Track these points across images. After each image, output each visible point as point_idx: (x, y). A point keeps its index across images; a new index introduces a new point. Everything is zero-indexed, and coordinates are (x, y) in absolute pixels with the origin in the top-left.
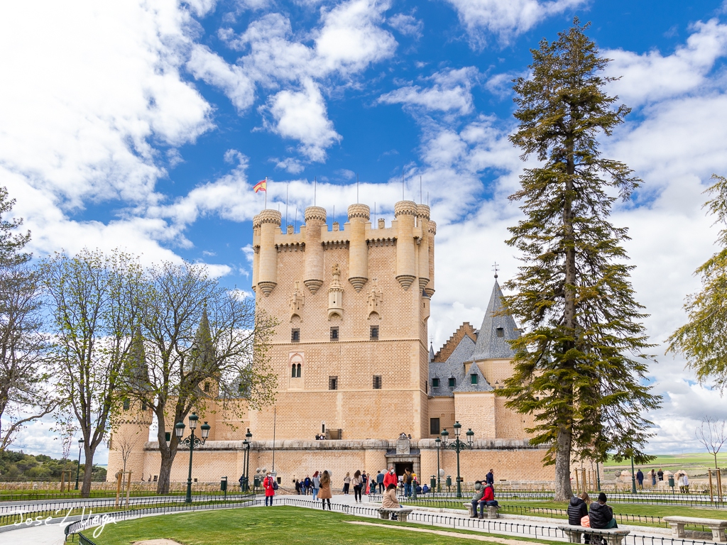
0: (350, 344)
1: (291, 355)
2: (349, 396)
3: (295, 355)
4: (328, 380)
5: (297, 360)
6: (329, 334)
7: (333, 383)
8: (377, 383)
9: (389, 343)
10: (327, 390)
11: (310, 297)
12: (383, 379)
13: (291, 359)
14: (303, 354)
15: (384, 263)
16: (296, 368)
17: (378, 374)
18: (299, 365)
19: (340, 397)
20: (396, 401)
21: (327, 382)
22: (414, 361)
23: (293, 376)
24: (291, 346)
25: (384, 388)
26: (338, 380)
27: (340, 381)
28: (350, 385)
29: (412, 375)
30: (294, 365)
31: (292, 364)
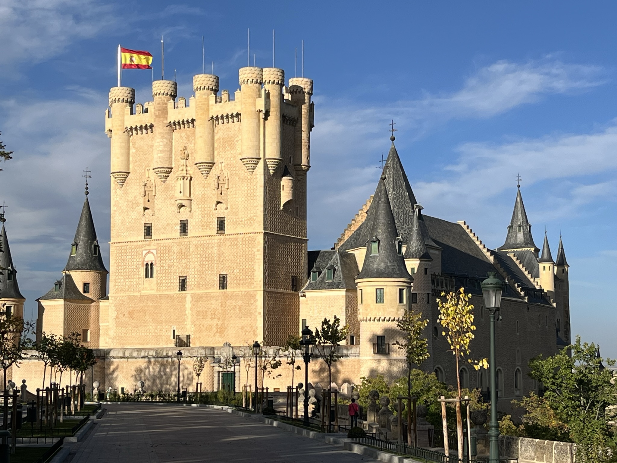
0: (198, 239)
1: (145, 252)
2: (197, 299)
3: (148, 253)
4: (178, 281)
5: (150, 258)
6: (179, 228)
7: (183, 285)
8: (223, 283)
9: (235, 236)
10: (178, 292)
11: (160, 187)
12: (229, 278)
13: (144, 259)
14: (155, 252)
15: (230, 142)
16: (149, 267)
17: (224, 273)
18: (152, 264)
19: (189, 299)
20: (240, 303)
21: (176, 283)
22: (258, 257)
23: (147, 276)
24: (144, 243)
25: (229, 290)
26: (187, 280)
27: (189, 282)
28: (198, 286)
29: (256, 273)
30: (147, 264)
31: (145, 263)
